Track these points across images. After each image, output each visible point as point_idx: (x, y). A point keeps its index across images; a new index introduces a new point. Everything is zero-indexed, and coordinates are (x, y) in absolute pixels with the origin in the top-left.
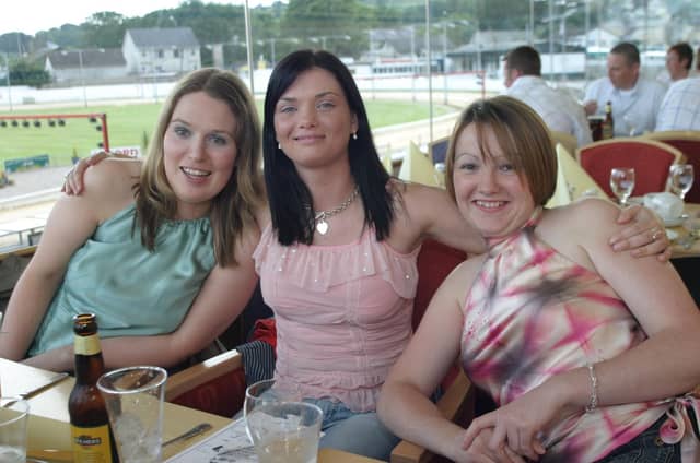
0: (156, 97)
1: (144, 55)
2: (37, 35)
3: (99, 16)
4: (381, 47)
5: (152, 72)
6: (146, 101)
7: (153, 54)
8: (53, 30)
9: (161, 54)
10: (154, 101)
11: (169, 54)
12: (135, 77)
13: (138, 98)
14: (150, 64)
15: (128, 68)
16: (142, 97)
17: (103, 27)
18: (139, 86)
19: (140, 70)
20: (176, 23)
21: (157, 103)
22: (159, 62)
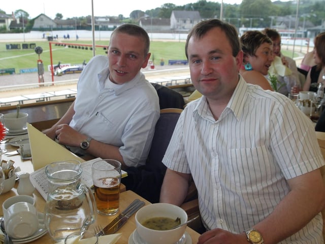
0: (180, 39)
1: (178, 22)
2: (146, 11)
3: (166, 5)
4: (280, 25)
5: (180, 29)
6: (176, 41)
7: (182, 22)
8: (152, 10)
9: (185, 22)
10: (178, 41)
11: (188, 22)
12: (173, 31)
13: (173, 39)
14: (180, 25)
15: (171, 27)
16: (175, 39)
17: (167, 9)
18: (174, 34)
19: (176, 28)
20: (193, 9)
21: (180, 42)
22: (184, 25)
